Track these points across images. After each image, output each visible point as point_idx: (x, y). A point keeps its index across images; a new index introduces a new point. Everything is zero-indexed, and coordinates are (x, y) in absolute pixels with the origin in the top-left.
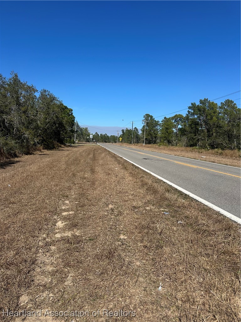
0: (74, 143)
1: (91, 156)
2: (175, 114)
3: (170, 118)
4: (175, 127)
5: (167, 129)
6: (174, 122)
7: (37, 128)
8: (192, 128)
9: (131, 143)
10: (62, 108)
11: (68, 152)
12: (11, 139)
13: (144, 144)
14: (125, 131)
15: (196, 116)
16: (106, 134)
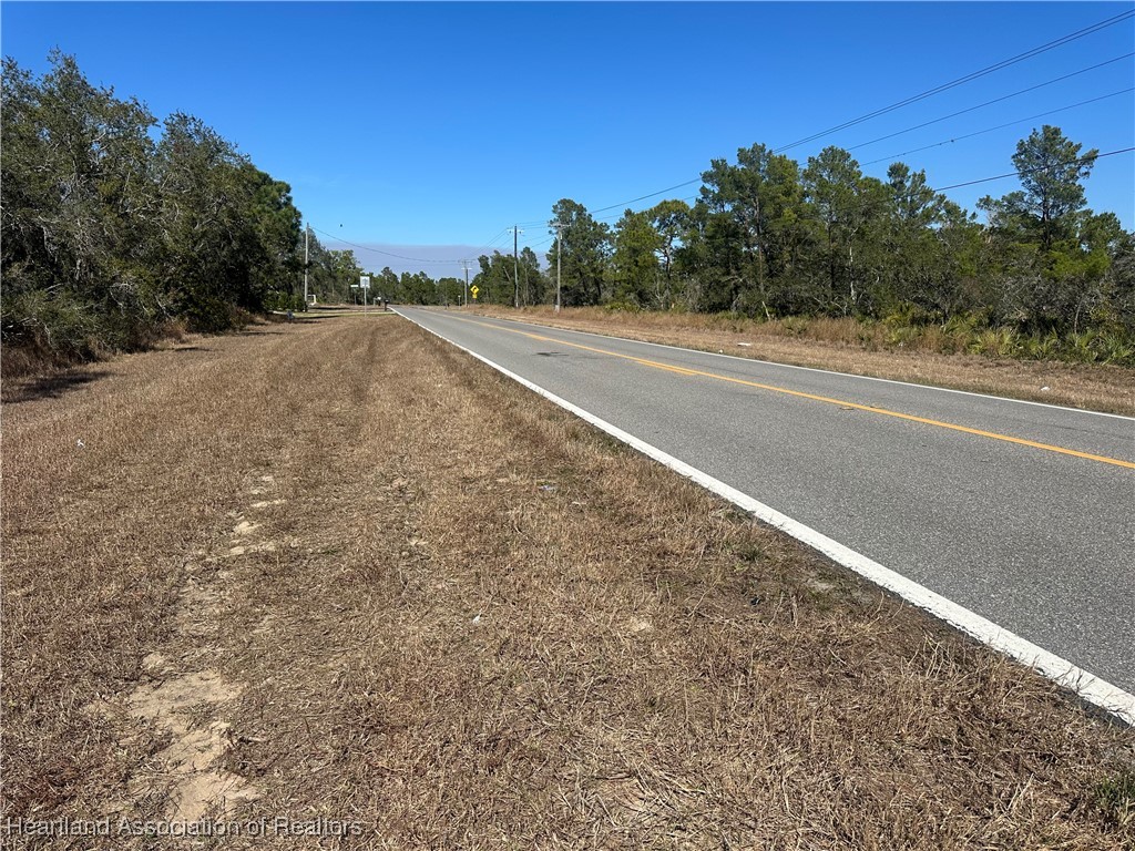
0: (302, 307)
1: (361, 350)
2: (662, 200)
3: (642, 214)
4: (662, 244)
5: (635, 251)
6: (659, 227)
7: (161, 256)
8: (717, 249)
9: (513, 305)
10: (249, 182)
11: (278, 340)
12: (67, 297)
13: (557, 307)
14: (490, 261)
15: (728, 208)
16: (422, 274)
